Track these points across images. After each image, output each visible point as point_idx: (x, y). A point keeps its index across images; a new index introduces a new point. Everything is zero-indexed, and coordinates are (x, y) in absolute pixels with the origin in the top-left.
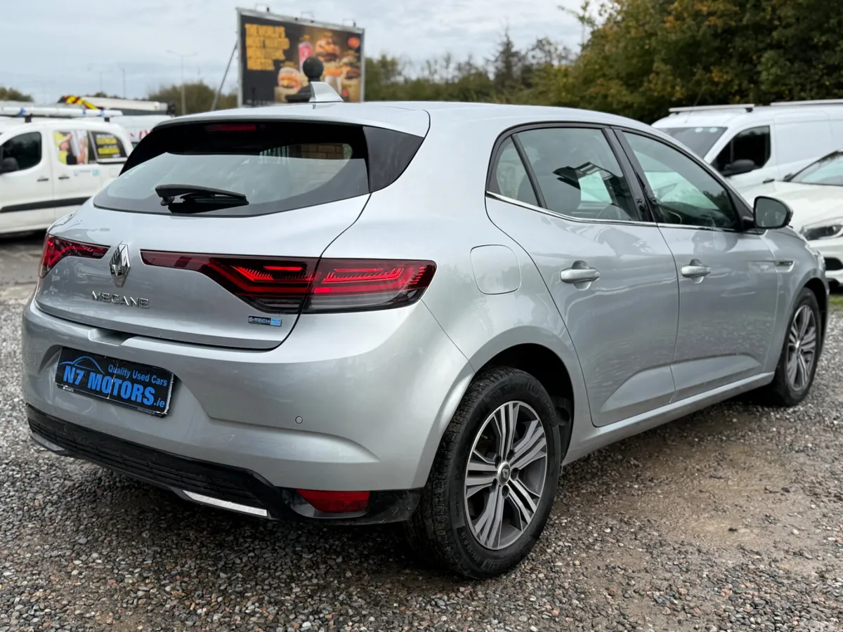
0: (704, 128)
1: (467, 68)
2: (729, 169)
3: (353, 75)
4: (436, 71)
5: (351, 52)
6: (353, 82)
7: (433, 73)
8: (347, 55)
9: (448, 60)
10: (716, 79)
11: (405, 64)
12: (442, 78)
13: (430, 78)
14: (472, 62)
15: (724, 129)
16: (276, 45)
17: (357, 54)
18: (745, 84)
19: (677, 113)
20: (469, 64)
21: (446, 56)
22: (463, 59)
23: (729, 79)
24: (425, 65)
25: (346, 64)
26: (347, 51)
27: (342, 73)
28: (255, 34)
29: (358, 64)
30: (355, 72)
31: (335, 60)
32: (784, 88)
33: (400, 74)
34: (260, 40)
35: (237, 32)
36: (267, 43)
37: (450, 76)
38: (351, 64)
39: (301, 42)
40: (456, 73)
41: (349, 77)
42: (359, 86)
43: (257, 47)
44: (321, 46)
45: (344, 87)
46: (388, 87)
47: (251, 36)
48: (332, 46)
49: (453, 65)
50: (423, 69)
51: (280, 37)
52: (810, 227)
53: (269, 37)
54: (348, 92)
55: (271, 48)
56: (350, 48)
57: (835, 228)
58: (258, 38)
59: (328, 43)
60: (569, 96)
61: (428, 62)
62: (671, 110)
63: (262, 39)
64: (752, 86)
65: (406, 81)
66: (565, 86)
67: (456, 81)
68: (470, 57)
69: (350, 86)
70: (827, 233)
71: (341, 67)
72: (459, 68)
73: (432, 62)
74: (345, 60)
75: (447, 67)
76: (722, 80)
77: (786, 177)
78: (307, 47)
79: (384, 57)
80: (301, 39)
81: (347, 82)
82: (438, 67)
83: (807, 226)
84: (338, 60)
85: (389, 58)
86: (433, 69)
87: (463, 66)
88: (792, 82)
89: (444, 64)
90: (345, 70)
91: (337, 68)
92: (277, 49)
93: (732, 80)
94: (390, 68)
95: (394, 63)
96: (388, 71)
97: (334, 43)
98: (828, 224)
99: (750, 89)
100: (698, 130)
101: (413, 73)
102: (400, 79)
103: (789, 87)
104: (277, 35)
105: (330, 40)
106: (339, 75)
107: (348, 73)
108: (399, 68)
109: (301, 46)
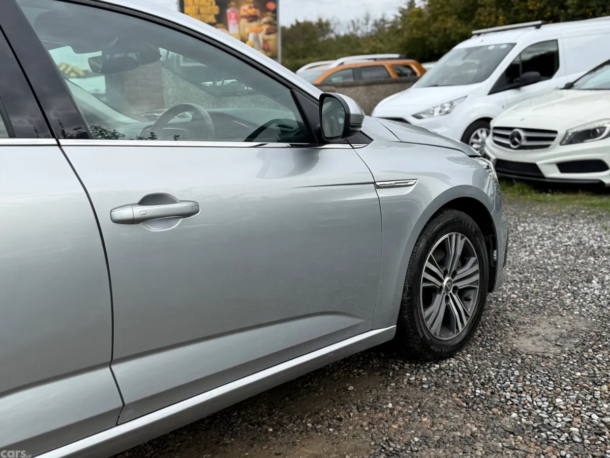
0: (496, 45)
1: (382, 23)
2: (517, 81)
3: (272, 31)
4: (358, 28)
5: (270, 13)
6: (272, 37)
7: (356, 29)
8: (266, 16)
9: (367, 19)
10: (531, 8)
11: (335, 25)
12: (363, 32)
13: (355, 33)
14: (386, 18)
15: (513, 45)
16: (208, 11)
17: (274, 15)
18: (556, 10)
19: (479, 34)
20: (383, 20)
21: (365, 16)
22: (378, 17)
23: (542, 6)
24: (351, 24)
25: (266, 23)
26: (265, 12)
27: (262, 30)
28: (191, 4)
29: (275, 22)
30: (272, 29)
31: (256, 20)
32: (588, 10)
33: (332, 31)
34: (195, 8)
35: (177, 3)
36: (202, 10)
37: (369, 30)
38: (269, 23)
39: (228, 8)
40: (374, 28)
41: (268, 33)
42: (276, 40)
43: (193, 14)
44: (244, 10)
45: (265, 41)
46: (324, 42)
47: (188, 5)
48: (253, 10)
49: (371, 22)
50: (349, 27)
51: (211, 5)
52: (575, 130)
53: (202, 6)
54: (268, 45)
55: (205, 14)
56: (268, 10)
57: (598, 130)
58: (194, 7)
59: (250, 8)
60: (420, 33)
61: (353, 22)
62: (474, 32)
63: (197, 7)
64: (562, 11)
65: (338, 37)
66: (415, 24)
67: (374, 34)
68: (384, 15)
69: (269, 40)
70: (591, 135)
71: (261, 25)
72: (376, 24)
73: (356, 21)
74: (265, 20)
75: (367, 24)
76: (535, 8)
77: (567, 84)
78: (233, 12)
79: (320, 20)
80: (228, 5)
81: (267, 37)
82: (360, 24)
83: (571, 129)
84: (258, 20)
85: (324, 21)
86: (356, 26)
87: (378, 22)
88: (594, 5)
89: (364, 21)
90: (265, 27)
91: (259, 26)
92: (209, 14)
93: (545, 7)
94: (325, 28)
95: (327, 24)
96: (324, 30)
97: (255, 7)
98: (591, 127)
99: (561, 13)
100: (491, 48)
101: (342, 31)
102: (332, 36)
103: (593, 9)
104: (209, 4)
105: (252, 5)
106: (260, 32)
107: (267, 30)
108: (332, 27)
109: (229, 11)
